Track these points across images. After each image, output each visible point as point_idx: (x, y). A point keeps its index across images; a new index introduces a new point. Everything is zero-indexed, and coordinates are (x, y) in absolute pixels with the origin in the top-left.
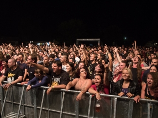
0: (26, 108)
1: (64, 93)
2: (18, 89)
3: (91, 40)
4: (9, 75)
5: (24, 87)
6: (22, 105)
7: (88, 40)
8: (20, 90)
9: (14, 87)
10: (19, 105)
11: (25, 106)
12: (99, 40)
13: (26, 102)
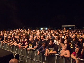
0: (37, 62)
1: (57, 56)
2: (33, 52)
3: (70, 26)
4: (30, 45)
5: (36, 52)
6: (35, 61)
7: (68, 26)
8: (34, 53)
9: (32, 51)
10: (34, 60)
11: (36, 61)
12: (74, 26)
13: (37, 59)
